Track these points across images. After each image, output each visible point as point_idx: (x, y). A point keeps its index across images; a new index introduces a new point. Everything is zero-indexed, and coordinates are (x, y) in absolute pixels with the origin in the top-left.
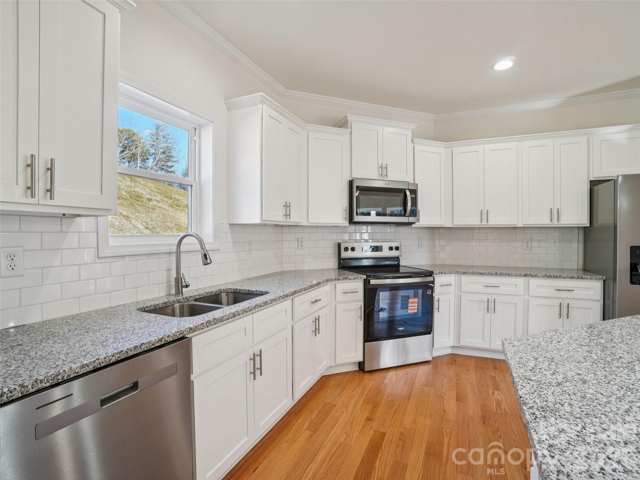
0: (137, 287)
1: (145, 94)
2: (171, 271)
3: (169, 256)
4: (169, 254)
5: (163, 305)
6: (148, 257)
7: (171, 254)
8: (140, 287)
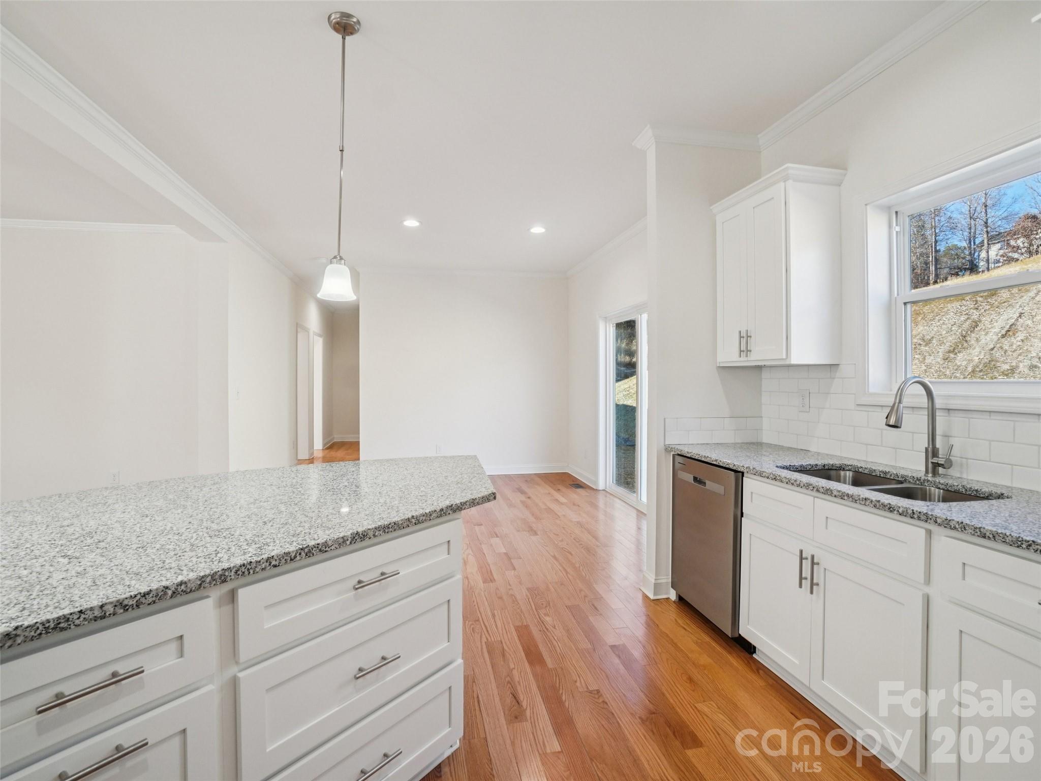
0: (897, 448)
1: (921, 185)
2: (950, 438)
3: (947, 414)
4: (947, 411)
5: (881, 473)
6: (913, 411)
7: (950, 411)
8: (902, 449)
